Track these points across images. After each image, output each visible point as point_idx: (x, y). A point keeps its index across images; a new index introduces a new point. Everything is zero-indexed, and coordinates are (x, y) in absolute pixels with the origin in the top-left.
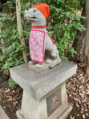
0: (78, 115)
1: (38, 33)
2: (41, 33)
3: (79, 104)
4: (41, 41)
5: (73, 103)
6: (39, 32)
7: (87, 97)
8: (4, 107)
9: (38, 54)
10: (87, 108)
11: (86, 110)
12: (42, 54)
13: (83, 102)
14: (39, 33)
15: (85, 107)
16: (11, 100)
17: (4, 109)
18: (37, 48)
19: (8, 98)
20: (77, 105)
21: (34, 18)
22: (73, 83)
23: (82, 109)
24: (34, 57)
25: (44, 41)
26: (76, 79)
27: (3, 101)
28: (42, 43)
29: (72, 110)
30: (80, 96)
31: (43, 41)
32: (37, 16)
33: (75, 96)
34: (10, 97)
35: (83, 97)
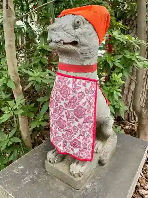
1: (81, 85)
4: (90, 104)
6: (83, 81)
9: (81, 139)
12: (90, 138)
14: (84, 85)
18: (79, 125)
24: (64, 146)
25: (95, 104)
28: (93, 110)
31: (93, 105)
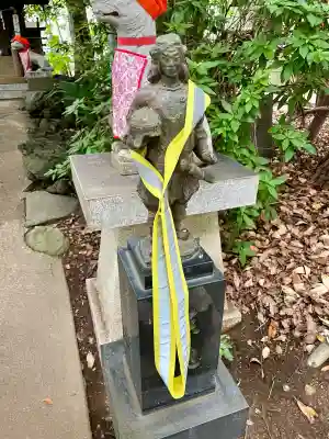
0: (250, 342)
2: (132, 59)
3: (267, 315)
5: (250, 308)
7: (303, 302)
8: (68, 266)
10: (287, 334)
11: (283, 338)
13: (282, 313)
15: (282, 327)
16: (89, 253)
17: (65, 270)
19: (84, 248)
20: (260, 317)
21: (115, 14)
22: (279, 255)
23: (272, 332)
26: (301, 246)
27: (71, 253)
29: (239, 325)
30: (283, 294)
32: (121, 11)
33: (265, 291)
34: (88, 246)
35: (290, 298)
